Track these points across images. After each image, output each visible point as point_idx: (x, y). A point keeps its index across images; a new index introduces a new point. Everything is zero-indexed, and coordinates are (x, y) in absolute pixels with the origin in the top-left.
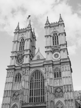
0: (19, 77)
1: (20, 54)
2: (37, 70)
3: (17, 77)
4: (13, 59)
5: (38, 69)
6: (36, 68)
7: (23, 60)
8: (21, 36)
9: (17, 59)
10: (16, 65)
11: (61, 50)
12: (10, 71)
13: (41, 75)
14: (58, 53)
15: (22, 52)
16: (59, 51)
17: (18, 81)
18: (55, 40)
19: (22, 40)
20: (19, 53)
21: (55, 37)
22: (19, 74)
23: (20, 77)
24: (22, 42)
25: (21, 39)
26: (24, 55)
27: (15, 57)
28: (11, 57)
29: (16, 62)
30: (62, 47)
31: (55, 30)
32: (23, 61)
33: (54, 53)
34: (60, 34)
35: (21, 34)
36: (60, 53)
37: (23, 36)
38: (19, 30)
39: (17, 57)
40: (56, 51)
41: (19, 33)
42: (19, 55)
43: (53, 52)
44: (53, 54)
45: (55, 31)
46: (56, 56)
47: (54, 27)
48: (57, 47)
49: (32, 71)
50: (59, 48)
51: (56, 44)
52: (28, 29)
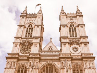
1: (27, 41)
2: (50, 64)
3: (21, 70)
4: (16, 46)
5: (51, 62)
6: (49, 61)
7: (30, 49)
8: (28, 21)
9: (22, 47)
10: (21, 54)
11: (81, 43)
12: (11, 61)
14: (77, 46)
15: (29, 39)
16: (79, 45)
18: (73, 31)
19: (29, 26)
20: (26, 39)
21: (72, 28)
22: (23, 66)
23: (24, 70)
24: (30, 28)
25: (29, 24)
26: (32, 44)
27: (19, 44)
28: (13, 43)
29: (20, 50)
30: (82, 40)
31: (72, 21)
32: (30, 51)
34: (79, 25)
35: (30, 19)
36: (79, 46)
37: (31, 21)
38: (27, 15)
39: (22, 45)
40: (75, 44)
41: (27, 17)
42: (26, 42)
43: (71, 45)
45: (72, 22)
46: (75, 49)
47: (71, 18)
48: (76, 39)
49: (42, 65)
50: (79, 41)
51: (73, 36)
52: (38, 14)
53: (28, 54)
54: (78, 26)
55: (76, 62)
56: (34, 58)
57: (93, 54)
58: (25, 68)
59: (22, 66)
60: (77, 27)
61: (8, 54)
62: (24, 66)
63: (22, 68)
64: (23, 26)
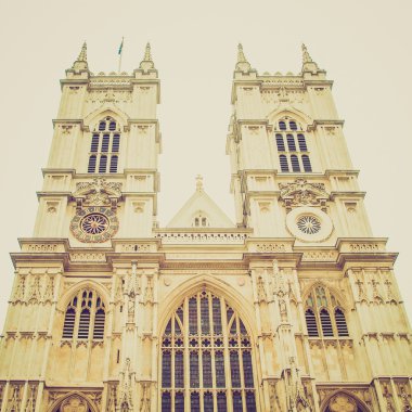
0: (86, 312)
1: (98, 189)
2: (204, 286)
3: (79, 309)
4: (52, 208)
6: (199, 272)
7: (116, 220)
9: (80, 211)
10: (74, 243)
11: (331, 199)
12: (35, 271)
13: (230, 312)
14: (317, 211)
15: (108, 181)
16: (323, 204)
17: (83, 334)
18: (292, 148)
20: (91, 181)
21: (289, 136)
22: (88, 294)
23: (93, 311)
24: (107, 135)
26: (122, 199)
27: (66, 199)
28: (40, 195)
29: (72, 228)
30: (334, 186)
31: (285, 106)
32: (116, 229)
33: (298, 211)
34: (317, 123)
36: (324, 210)
38: (89, 77)
39: (79, 204)
40: (305, 203)
41: (90, 90)
42: (93, 192)
43: (288, 204)
44: (289, 210)
45: (286, 111)
46: (309, 225)
47: (282, 93)
48: (309, 181)
49: (173, 287)
50: (320, 187)
51: (296, 169)
52: (139, 76)
53: (108, 244)
54: (312, 129)
55: (314, 275)
56: (135, 259)
57: (384, 242)
58: (99, 300)
59: (82, 292)
60: (308, 131)
61: (22, 242)
62: (91, 294)
63: (84, 303)
64: (78, 126)
